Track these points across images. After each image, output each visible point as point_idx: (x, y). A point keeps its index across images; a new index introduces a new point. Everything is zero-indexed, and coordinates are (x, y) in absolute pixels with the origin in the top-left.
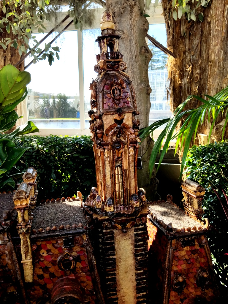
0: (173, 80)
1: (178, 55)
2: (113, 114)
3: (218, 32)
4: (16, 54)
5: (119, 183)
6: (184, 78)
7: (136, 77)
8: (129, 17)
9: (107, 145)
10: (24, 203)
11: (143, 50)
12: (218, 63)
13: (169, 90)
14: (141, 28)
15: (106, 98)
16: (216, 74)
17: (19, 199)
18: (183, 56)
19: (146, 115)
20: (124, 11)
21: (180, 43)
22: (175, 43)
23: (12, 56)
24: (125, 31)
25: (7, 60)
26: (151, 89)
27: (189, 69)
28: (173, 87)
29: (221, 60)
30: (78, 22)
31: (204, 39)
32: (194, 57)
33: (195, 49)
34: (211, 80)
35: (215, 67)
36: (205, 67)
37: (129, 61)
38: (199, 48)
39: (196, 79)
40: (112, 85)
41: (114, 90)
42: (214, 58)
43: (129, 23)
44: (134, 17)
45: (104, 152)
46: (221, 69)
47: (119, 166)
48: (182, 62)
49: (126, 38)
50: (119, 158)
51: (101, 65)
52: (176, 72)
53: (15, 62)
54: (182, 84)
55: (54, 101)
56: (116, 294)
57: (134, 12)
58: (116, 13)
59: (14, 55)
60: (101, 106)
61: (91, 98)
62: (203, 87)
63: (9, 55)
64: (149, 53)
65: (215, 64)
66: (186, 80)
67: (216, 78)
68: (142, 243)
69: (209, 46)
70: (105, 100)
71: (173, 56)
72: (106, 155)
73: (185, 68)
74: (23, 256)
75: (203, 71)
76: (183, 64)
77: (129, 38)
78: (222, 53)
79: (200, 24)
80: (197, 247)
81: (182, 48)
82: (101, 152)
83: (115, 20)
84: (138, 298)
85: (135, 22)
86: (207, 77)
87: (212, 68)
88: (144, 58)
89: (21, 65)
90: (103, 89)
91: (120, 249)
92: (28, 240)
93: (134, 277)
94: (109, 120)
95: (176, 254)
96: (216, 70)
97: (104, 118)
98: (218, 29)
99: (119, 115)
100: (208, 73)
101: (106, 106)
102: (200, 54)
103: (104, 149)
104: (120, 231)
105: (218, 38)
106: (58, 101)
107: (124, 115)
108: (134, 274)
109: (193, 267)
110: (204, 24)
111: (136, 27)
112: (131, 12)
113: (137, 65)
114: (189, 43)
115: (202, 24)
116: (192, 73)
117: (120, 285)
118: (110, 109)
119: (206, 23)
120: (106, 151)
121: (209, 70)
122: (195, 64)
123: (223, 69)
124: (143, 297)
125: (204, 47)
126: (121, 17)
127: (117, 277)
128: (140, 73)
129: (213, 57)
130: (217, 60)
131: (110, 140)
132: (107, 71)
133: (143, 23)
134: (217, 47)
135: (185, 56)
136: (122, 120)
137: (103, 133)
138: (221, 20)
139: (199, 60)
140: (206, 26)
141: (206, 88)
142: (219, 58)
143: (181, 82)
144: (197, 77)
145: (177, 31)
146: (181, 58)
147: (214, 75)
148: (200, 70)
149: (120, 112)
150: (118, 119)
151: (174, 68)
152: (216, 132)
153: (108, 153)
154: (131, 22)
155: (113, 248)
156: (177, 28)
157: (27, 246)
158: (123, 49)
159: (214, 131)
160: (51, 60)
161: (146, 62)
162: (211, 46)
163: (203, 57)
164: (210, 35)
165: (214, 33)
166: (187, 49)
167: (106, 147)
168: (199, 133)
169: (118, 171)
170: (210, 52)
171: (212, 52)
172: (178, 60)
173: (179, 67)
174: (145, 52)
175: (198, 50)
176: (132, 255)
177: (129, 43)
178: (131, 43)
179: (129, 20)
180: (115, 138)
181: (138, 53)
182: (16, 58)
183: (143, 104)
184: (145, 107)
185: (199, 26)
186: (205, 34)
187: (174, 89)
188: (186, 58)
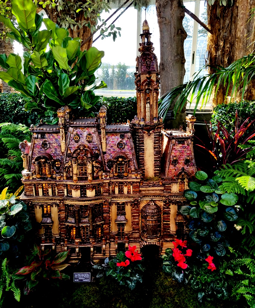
0: (210, 53)
1: (215, 32)
2: (146, 74)
3: (243, 15)
4: (87, 31)
5: (148, 112)
6: (218, 51)
7: (174, 51)
8: (170, 9)
9: (142, 90)
10: (103, 115)
11: (180, 32)
12: (242, 39)
13: (207, 60)
14: (179, 16)
15: (143, 66)
16: (241, 48)
17: (102, 112)
18: (218, 33)
19: (181, 79)
20: (167, 4)
21: (216, 22)
22: (213, 22)
23: (84, 32)
24: (167, 18)
25: (80, 36)
26: (185, 60)
27: (222, 44)
28: (210, 58)
29: (245, 37)
30: (137, 5)
31: (233, 20)
32: (226, 34)
33: (227, 28)
34: (237, 53)
35: (240, 42)
36: (234, 42)
37: (169, 40)
38: (230, 27)
39: (227, 52)
40: (146, 59)
41: (147, 61)
42: (240, 36)
43: (170, 12)
44: (173, 8)
45: (140, 94)
46: (245, 44)
47: (148, 103)
48: (217, 38)
49: (167, 24)
50: (148, 98)
51: (141, 49)
52: (212, 46)
53: (86, 37)
54: (217, 56)
55: (113, 71)
56: (144, 167)
57: (173, 5)
58: (161, 6)
59: (86, 31)
60: (140, 70)
61: (136, 66)
62: (232, 58)
63: (82, 31)
64: (184, 33)
65: (240, 40)
66: (219, 53)
67: (241, 51)
68: (158, 142)
69: (237, 25)
70: (142, 67)
71: (211, 33)
72: (142, 96)
73: (219, 43)
74: (102, 139)
75: (233, 46)
76: (218, 39)
77: (169, 24)
78: (246, 31)
79: (231, 8)
80: (186, 145)
81: (218, 26)
82: (139, 94)
83: (161, 10)
84: (155, 170)
85: (174, 12)
86: (235, 50)
87: (238, 43)
88: (180, 38)
89: (90, 39)
90: (142, 61)
91: (146, 144)
92: (105, 132)
93: (153, 159)
94: (143, 77)
95: (174, 147)
96: (241, 45)
97: (141, 76)
98: (243, 13)
99: (149, 75)
100: (236, 47)
101: (142, 70)
102: (230, 31)
103: (141, 93)
104: (147, 135)
105: (243, 19)
106: (118, 71)
107: (151, 75)
108: (153, 158)
109: (183, 154)
110: (234, 7)
111: (175, 15)
112: (172, 4)
113: (175, 42)
114: (223, 23)
115: (232, 8)
116: (224, 47)
117: (146, 162)
118: (144, 71)
119: (235, 7)
120: (142, 94)
121: (236, 45)
122: (226, 39)
123: (247, 44)
124: (158, 170)
125: (233, 26)
126: (165, 8)
127: (145, 158)
128: (177, 48)
129: (239, 34)
130: (242, 37)
131: (144, 88)
132: (145, 52)
133: (180, 12)
134: (242, 27)
135: (219, 33)
136: (151, 77)
137: (140, 84)
138: (245, 5)
139: (229, 36)
140: (235, 9)
141: (234, 59)
142: (243, 36)
143: (216, 53)
144: (227, 50)
145: (214, 13)
146: (217, 35)
147: (240, 49)
148: (230, 44)
149: (150, 73)
150: (148, 76)
151: (211, 42)
152: (239, 94)
153: (142, 95)
154: (171, 12)
155: (143, 143)
156: (214, 10)
157: (104, 134)
158: (165, 31)
159: (238, 94)
160: (115, 36)
161: (182, 41)
162: (238, 26)
163: (232, 34)
164: (238, 17)
165: (240, 16)
166: (221, 27)
167: (142, 92)
168: (228, 96)
169: (148, 105)
170: (237, 30)
171: (238, 30)
172: (214, 36)
173: (215, 41)
174: (181, 33)
175: (229, 28)
176: (153, 148)
177: (169, 27)
178: (171, 27)
179: (170, 11)
180: (147, 87)
181: (176, 34)
182: (87, 34)
183: (178, 71)
184: (180, 73)
185: (230, 9)
186: (234, 15)
187: (211, 60)
188: (220, 34)
